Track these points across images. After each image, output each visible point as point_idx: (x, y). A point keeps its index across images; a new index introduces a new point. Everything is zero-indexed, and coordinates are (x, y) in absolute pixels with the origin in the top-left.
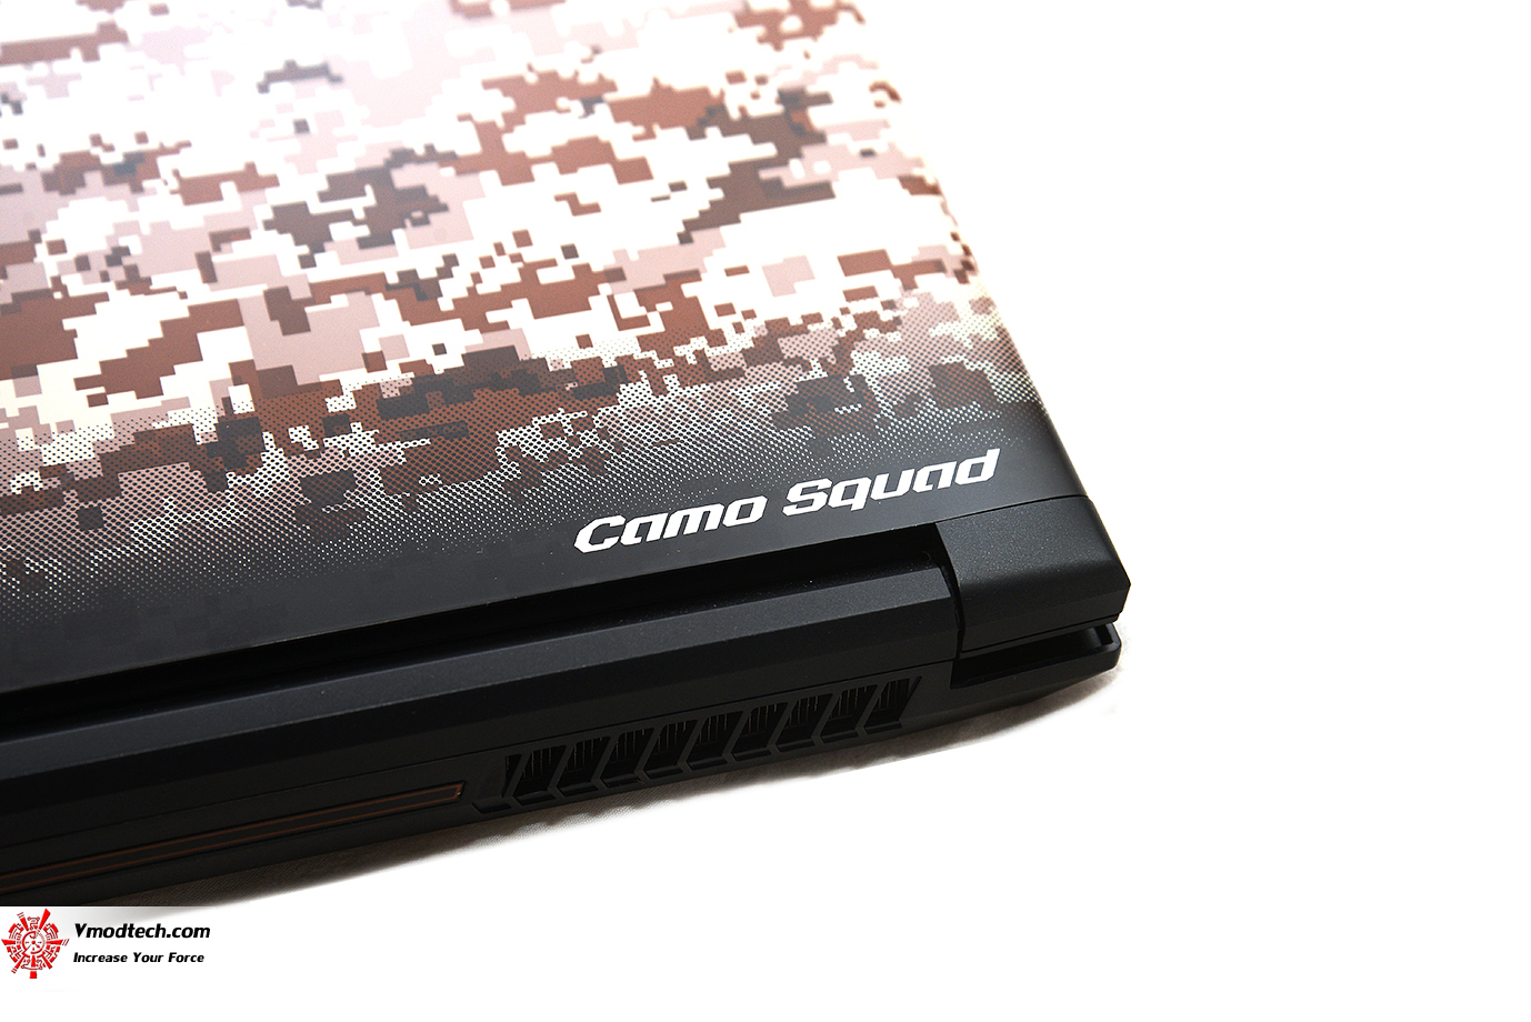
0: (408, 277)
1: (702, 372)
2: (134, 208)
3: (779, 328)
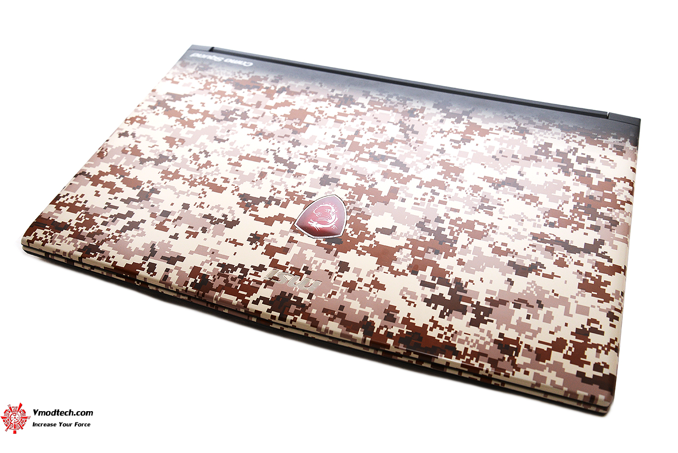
0: (237, 103)
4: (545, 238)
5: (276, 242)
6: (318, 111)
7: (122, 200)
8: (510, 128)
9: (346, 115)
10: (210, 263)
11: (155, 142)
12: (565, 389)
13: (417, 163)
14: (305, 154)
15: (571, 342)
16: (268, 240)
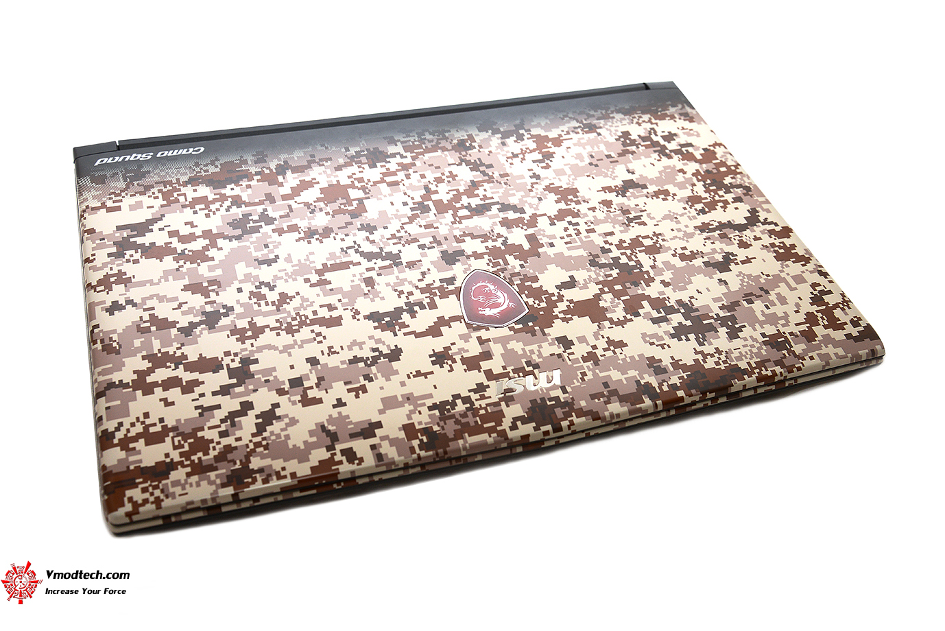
0: (239, 206)
1: (165, 184)
2: (310, 223)
3: (142, 193)
4: (710, 227)
5: (468, 351)
6: (355, 179)
7: (214, 394)
8: (575, 128)
9: (394, 174)
10: (417, 412)
11: (176, 299)
12: (849, 355)
13: (524, 199)
14: (393, 236)
15: (817, 311)
16: (456, 354)
